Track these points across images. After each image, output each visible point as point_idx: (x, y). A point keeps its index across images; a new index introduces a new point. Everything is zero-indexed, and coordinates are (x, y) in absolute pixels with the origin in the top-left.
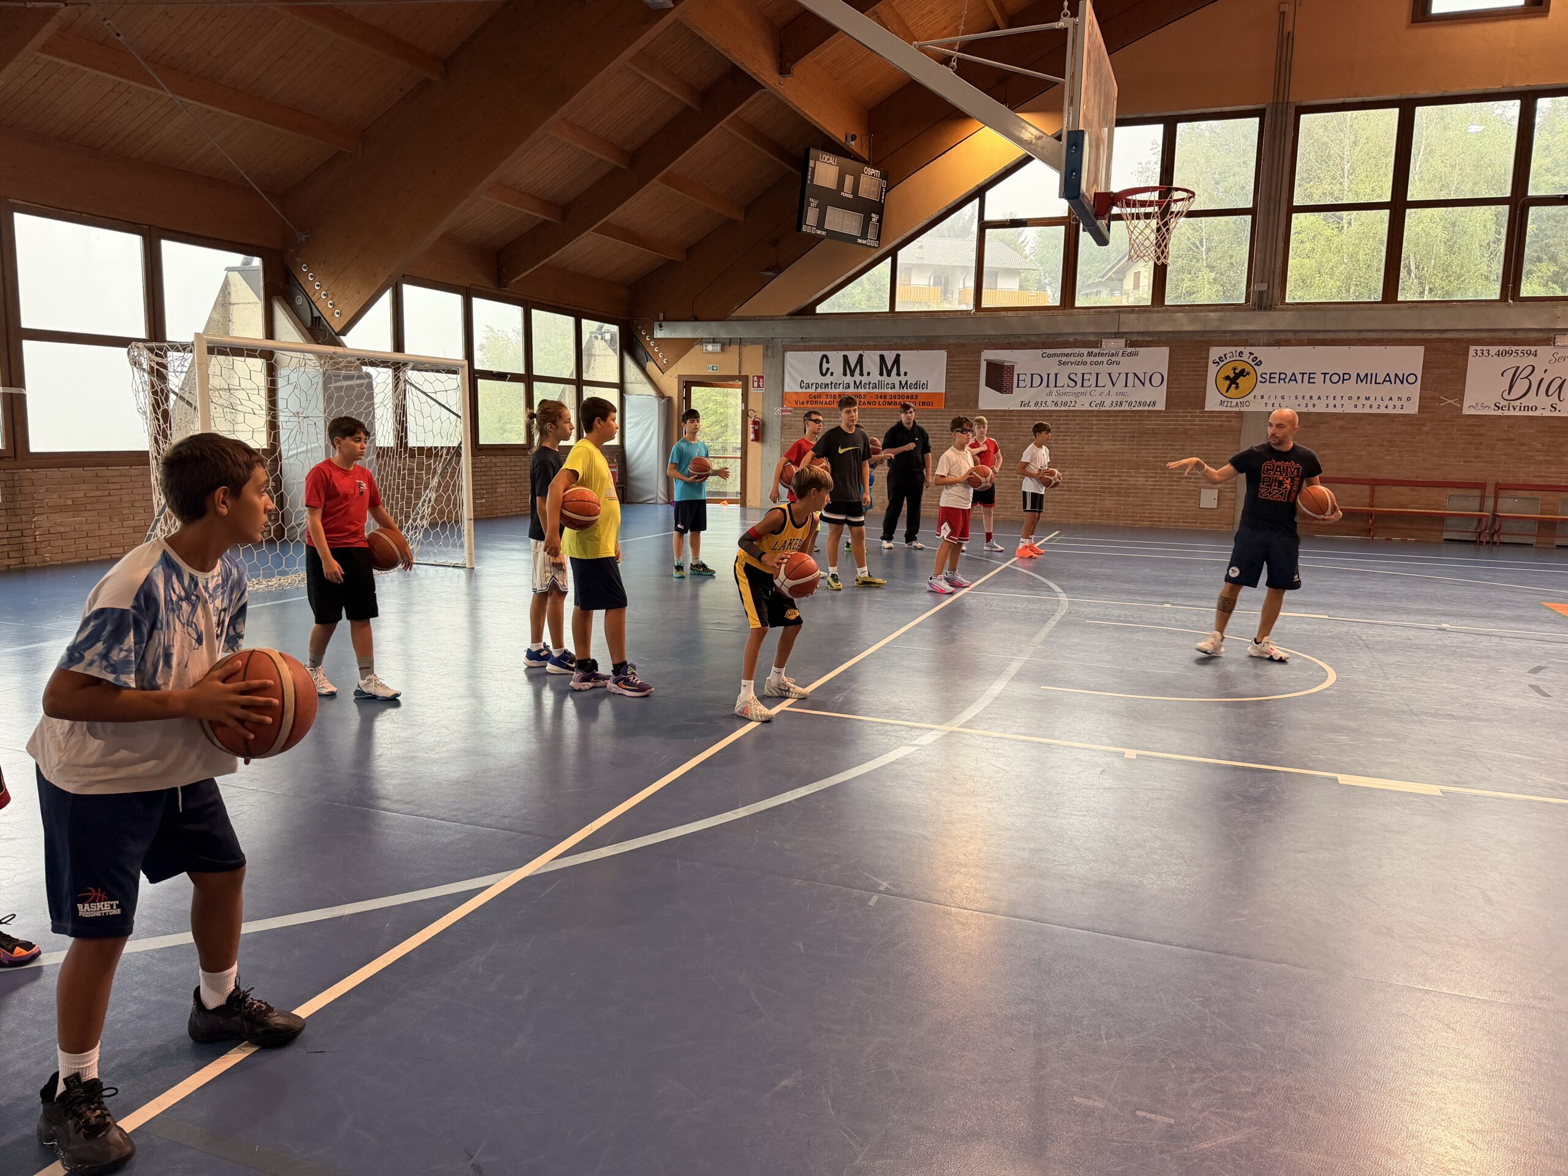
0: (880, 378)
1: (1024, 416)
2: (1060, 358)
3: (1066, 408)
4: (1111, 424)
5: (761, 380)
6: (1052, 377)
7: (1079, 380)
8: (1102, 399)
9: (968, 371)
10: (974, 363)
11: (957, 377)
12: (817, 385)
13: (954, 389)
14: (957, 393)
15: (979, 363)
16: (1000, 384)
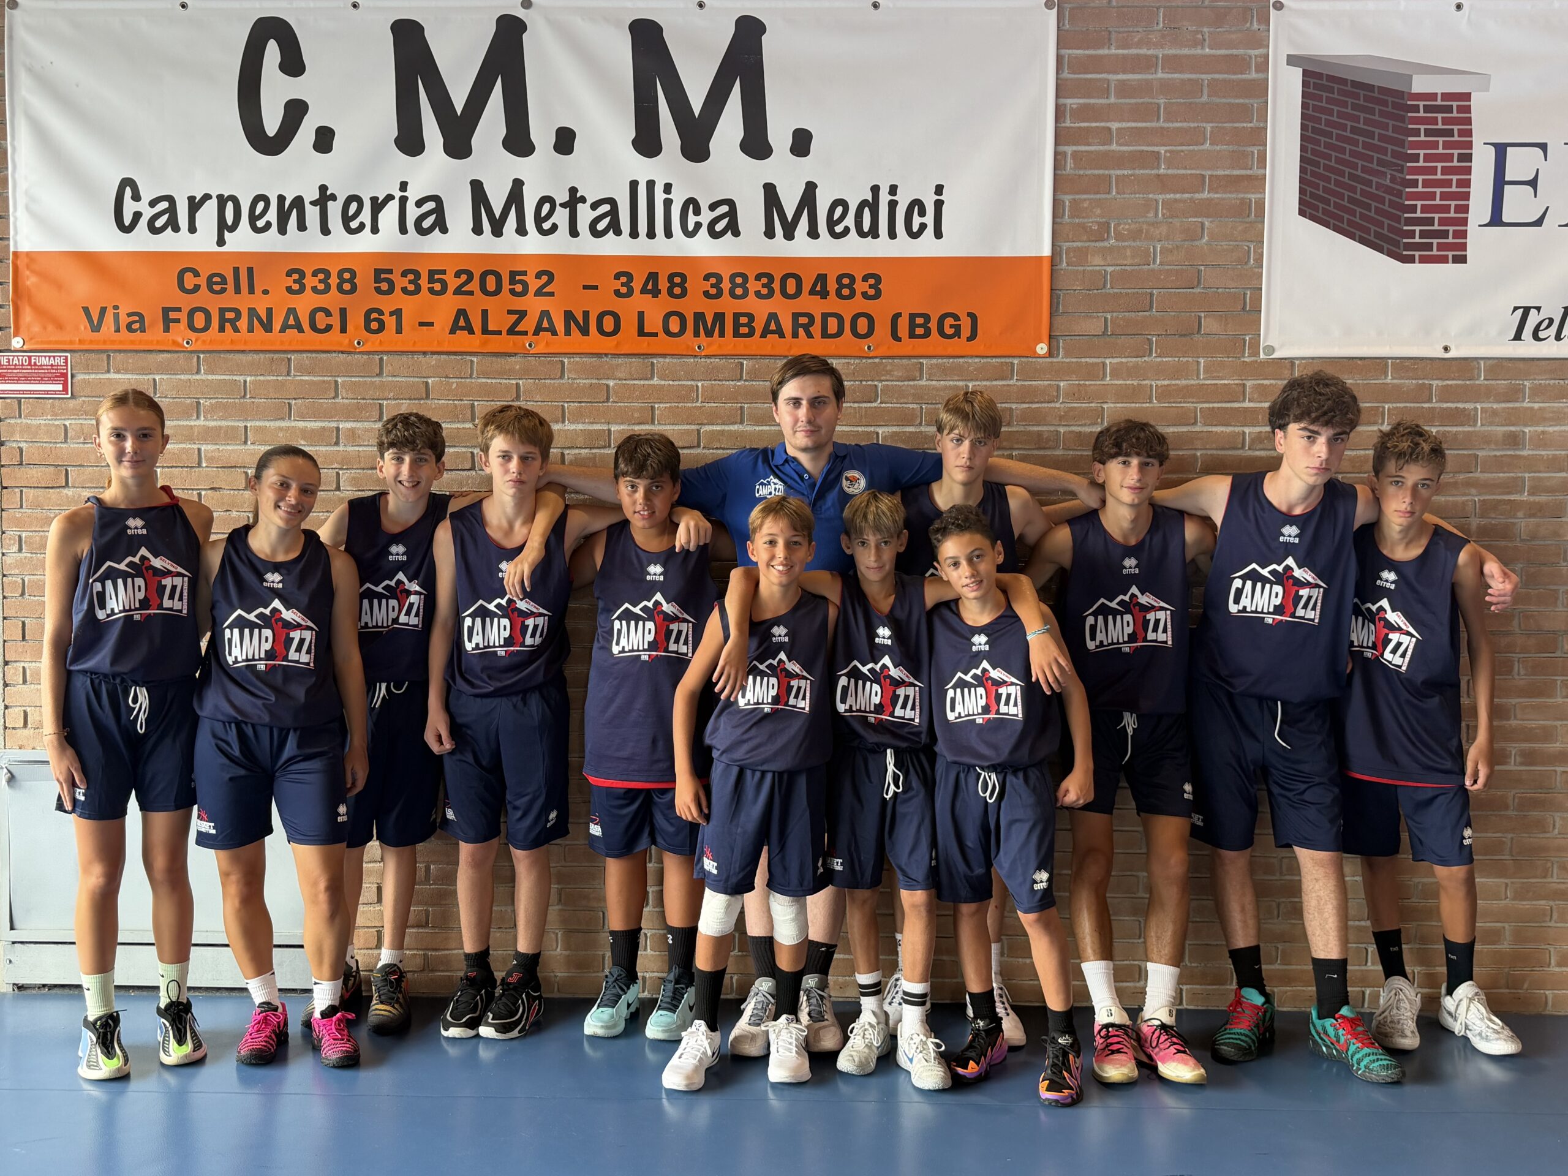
0: (643, 168)
1: (1538, 393)
9: (1192, 125)
10: (1224, 80)
11: (1120, 161)
12: (230, 207)
13: (1108, 233)
14: (1125, 262)
15: (1258, 80)
16: (1392, 204)
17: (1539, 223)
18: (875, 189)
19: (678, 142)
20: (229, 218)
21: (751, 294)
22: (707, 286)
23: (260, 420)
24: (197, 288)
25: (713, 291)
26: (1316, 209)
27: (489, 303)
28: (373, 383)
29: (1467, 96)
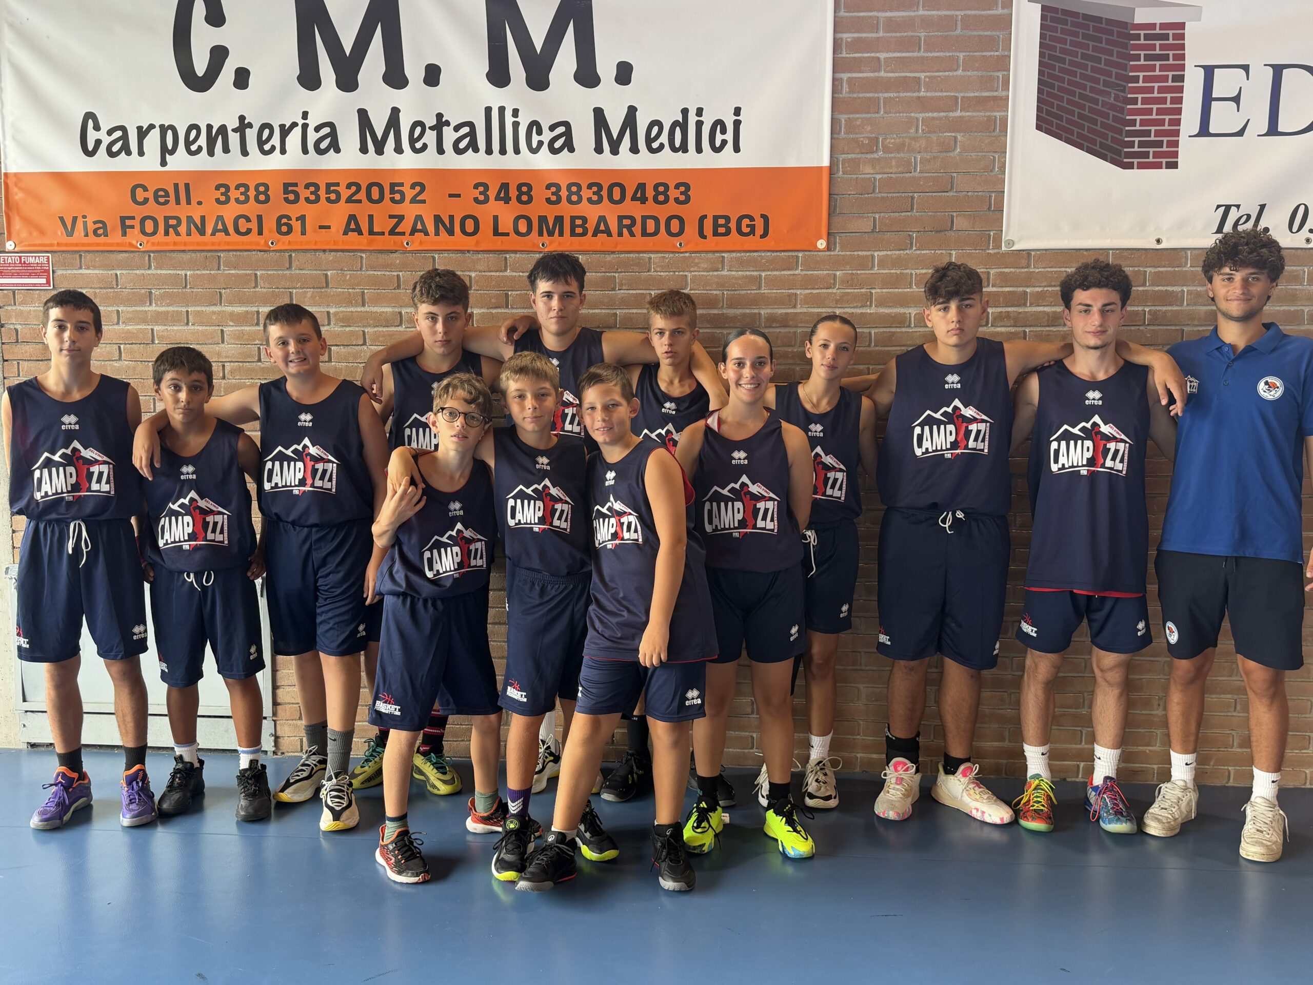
0: (495, 97)
9: (948, 54)
10: (975, 16)
11: (887, 85)
12: (170, 135)
13: (877, 146)
14: (891, 171)
15: (1004, 15)
16: (1116, 119)
17: (1240, 133)
18: (685, 112)
19: (524, 75)
20: (170, 144)
21: (585, 200)
22: (548, 193)
23: (198, 306)
24: (146, 200)
25: (554, 198)
26: (1051, 124)
27: (374, 209)
28: (284, 275)
29: (1182, 26)
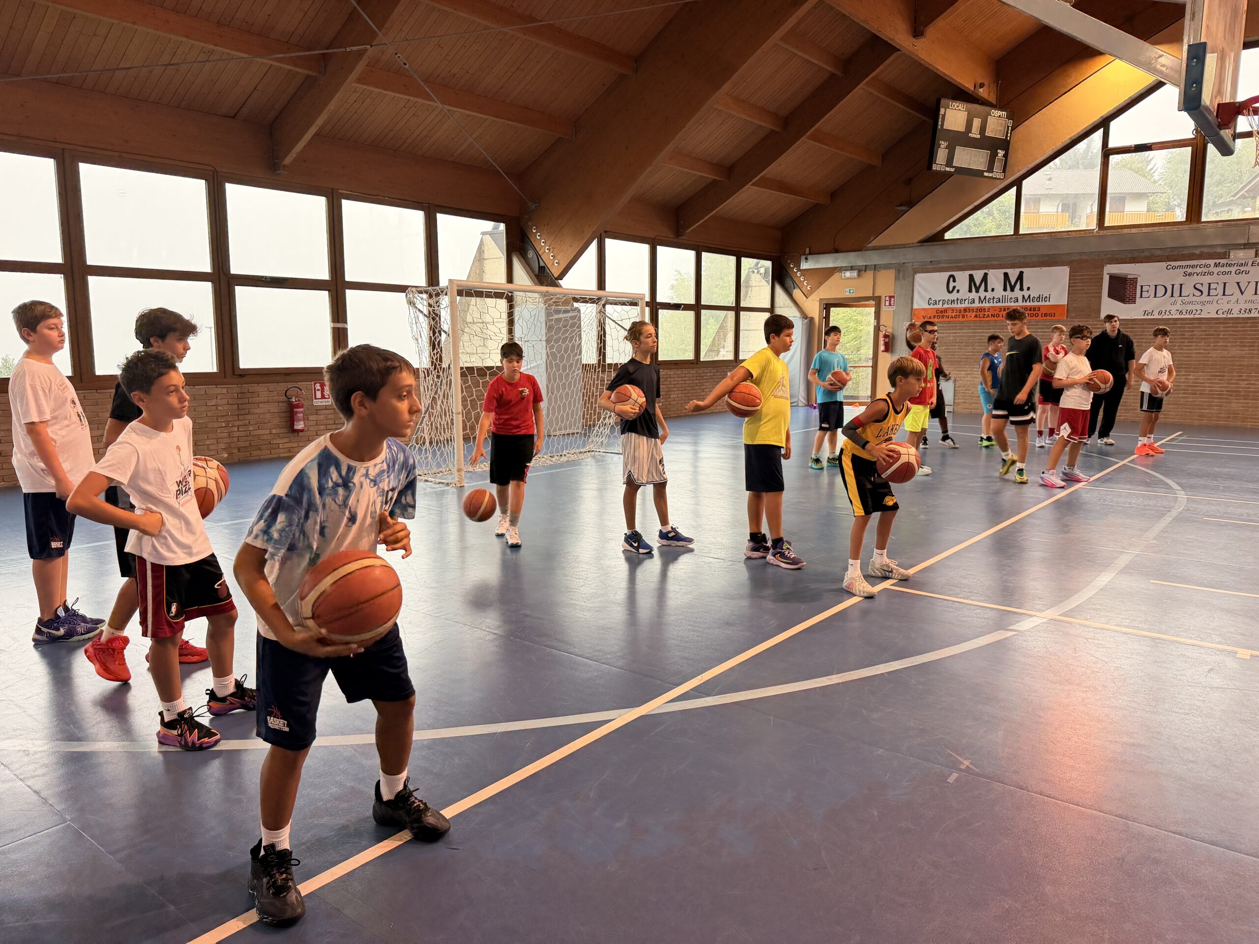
0: (1004, 293)
1: (1148, 324)
2: (1186, 270)
3: (1192, 316)
4: (1239, 331)
5: (892, 299)
6: (1177, 288)
7: (1205, 290)
8: (1230, 306)
9: (1091, 285)
10: (1096, 277)
11: (1078, 290)
12: (944, 301)
13: (1077, 301)
14: (1079, 304)
16: (1123, 294)
17: (1149, 297)
18: (1040, 295)
19: (1010, 289)
24: (939, 312)
26: (1110, 296)
27: (980, 313)
29: (1137, 278)
